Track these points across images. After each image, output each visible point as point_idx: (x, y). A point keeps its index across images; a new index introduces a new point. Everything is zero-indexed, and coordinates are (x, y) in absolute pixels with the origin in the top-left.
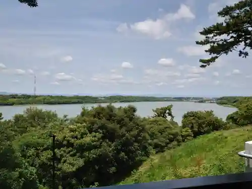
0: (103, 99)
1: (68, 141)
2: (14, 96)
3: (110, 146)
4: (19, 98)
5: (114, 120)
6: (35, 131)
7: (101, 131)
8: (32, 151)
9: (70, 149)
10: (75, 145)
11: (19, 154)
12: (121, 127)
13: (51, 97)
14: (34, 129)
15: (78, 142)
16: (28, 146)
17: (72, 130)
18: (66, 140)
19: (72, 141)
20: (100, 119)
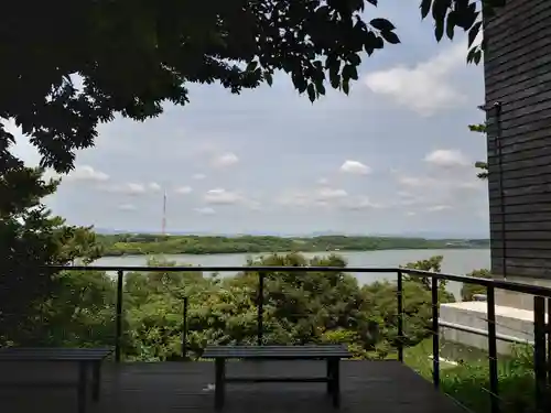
0: (303, 242)
1: (216, 317)
2: (123, 238)
3: (289, 330)
4: (133, 241)
5: (299, 283)
6: (161, 300)
7: (274, 302)
8: (154, 333)
9: (220, 331)
10: (227, 324)
11: (135, 333)
12: (312, 296)
13: (196, 238)
14: (160, 297)
15: (233, 319)
16: (149, 323)
17: (223, 299)
18: (213, 316)
19: (223, 317)
20: (273, 279)
